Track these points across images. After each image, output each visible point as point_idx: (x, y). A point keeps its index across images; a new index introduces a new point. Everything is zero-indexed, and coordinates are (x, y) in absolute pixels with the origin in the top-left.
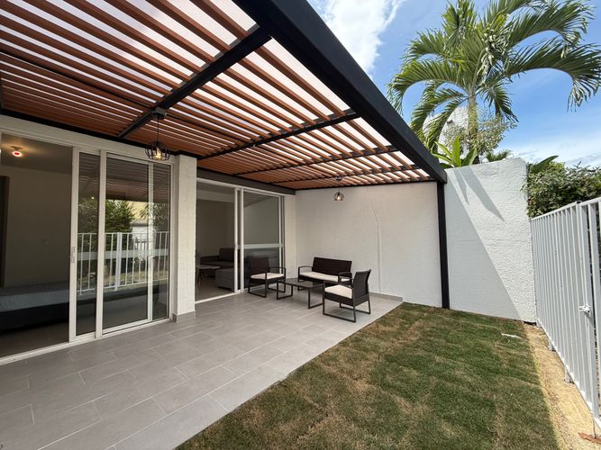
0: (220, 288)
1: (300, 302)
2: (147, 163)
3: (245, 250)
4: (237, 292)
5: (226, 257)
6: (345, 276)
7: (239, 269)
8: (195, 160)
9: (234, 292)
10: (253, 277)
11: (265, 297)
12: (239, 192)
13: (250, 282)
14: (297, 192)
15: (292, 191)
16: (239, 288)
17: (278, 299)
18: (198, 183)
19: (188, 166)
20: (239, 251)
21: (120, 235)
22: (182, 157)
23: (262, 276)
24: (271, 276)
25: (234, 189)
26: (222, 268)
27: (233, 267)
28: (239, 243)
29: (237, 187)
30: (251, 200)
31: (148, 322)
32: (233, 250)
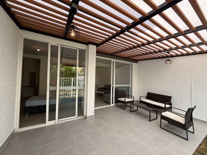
0: (104, 101)
1: (143, 116)
2: (76, 49)
3: (115, 87)
4: (112, 105)
5: (107, 89)
6: (168, 104)
7: (112, 95)
8: (95, 46)
9: (110, 104)
10: (119, 99)
11: (124, 109)
12: (113, 62)
13: (117, 102)
14: (139, 62)
15: (136, 61)
16: (112, 103)
17: (131, 111)
18: (97, 59)
19: (92, 49)
20: (113, 87)
21: (72, 79)
22: (90, 45)
23: (123, 99)
24: (127, 100)
25: (111, 61)
26: (105, 93)
27: (110, 93)
28: (113, 84)
29: (113, 60)
30: (118, 66)
31: (75, 118)
32: (110, 86)
